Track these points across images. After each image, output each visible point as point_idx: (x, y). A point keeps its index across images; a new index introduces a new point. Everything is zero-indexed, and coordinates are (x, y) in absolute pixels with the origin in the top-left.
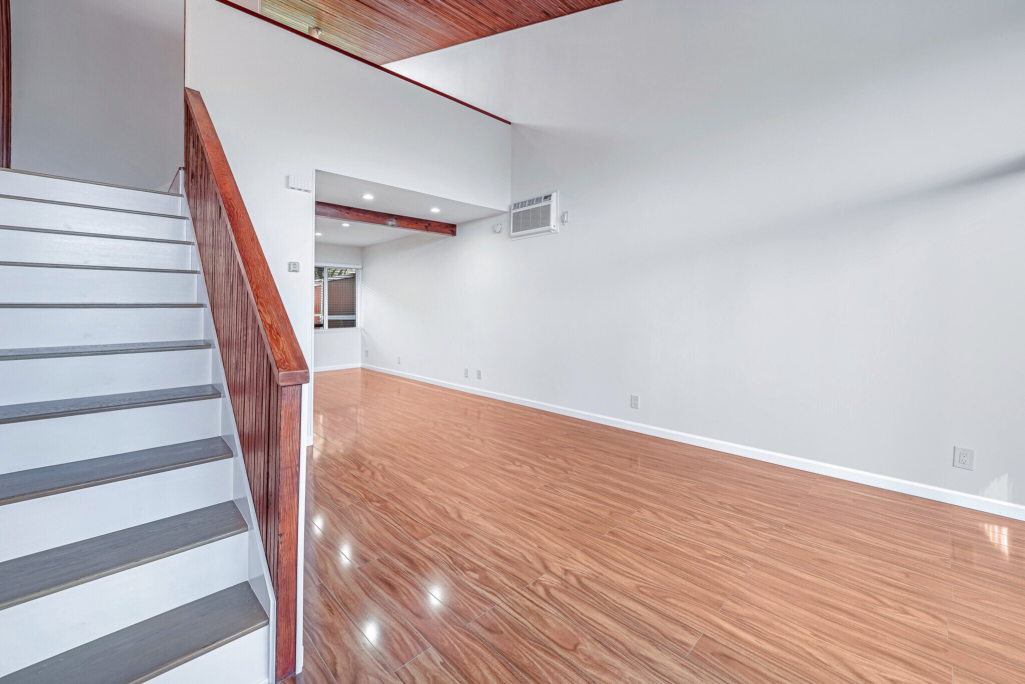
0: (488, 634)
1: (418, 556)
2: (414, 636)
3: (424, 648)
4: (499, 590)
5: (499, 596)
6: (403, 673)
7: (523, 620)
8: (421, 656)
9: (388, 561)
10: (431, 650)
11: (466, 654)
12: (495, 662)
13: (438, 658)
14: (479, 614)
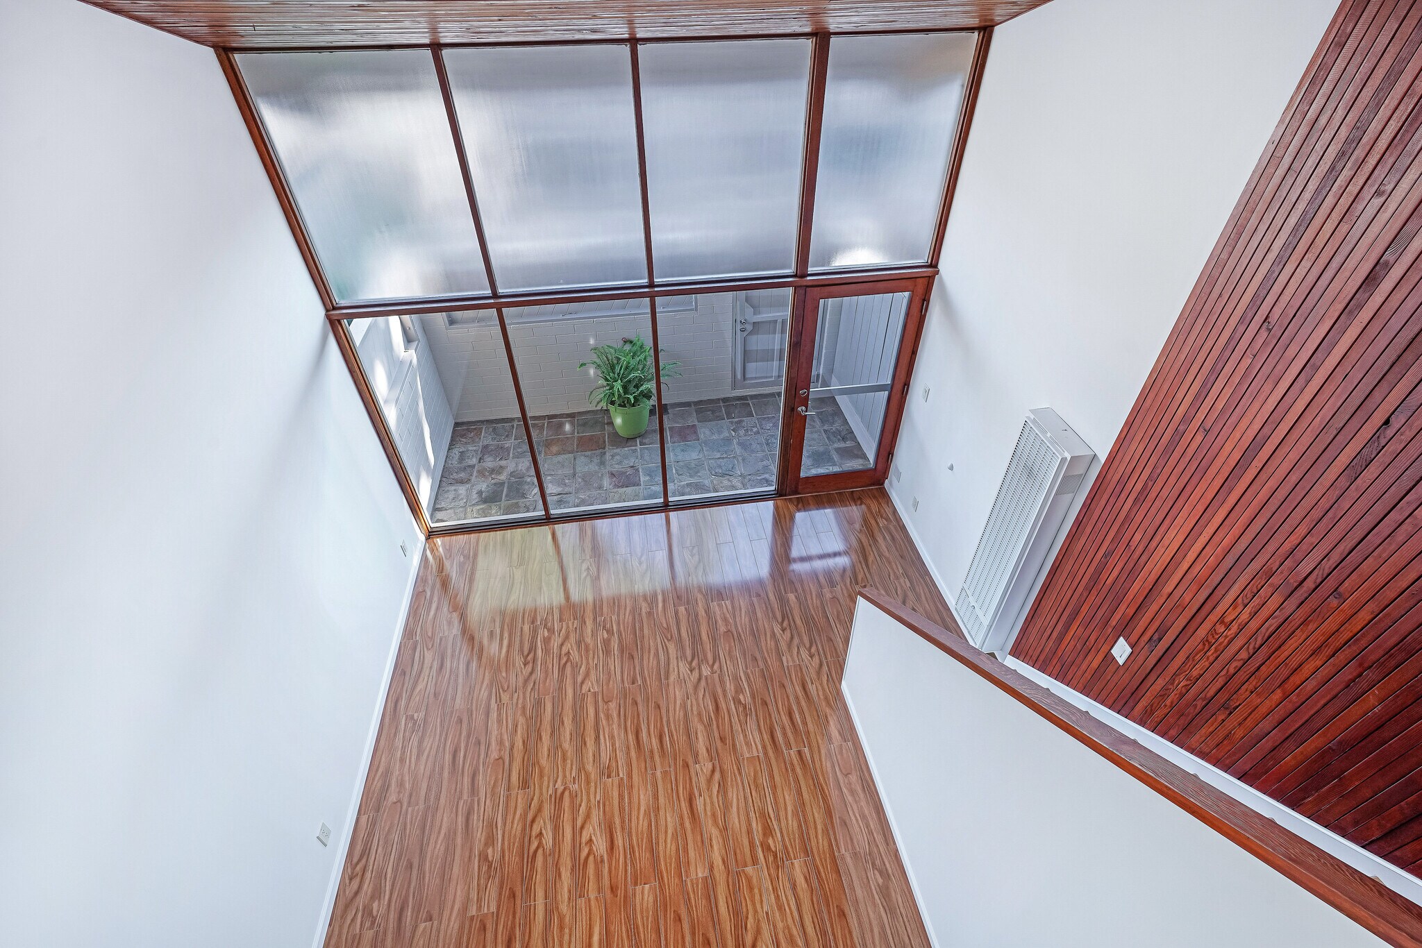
0: (757, 658)
1: (765, 736)
2: (790, 675)
3: (788, 667)
4: (736, 679)
5: (738, 675)
6: (801, 660)
7: (738, 655)
8: (791, 663)
9: (786, 744)
10: (785, 664)
11: (772, 654)
12: (763, 644)
13: (784, 659)
14: (755, 670)
